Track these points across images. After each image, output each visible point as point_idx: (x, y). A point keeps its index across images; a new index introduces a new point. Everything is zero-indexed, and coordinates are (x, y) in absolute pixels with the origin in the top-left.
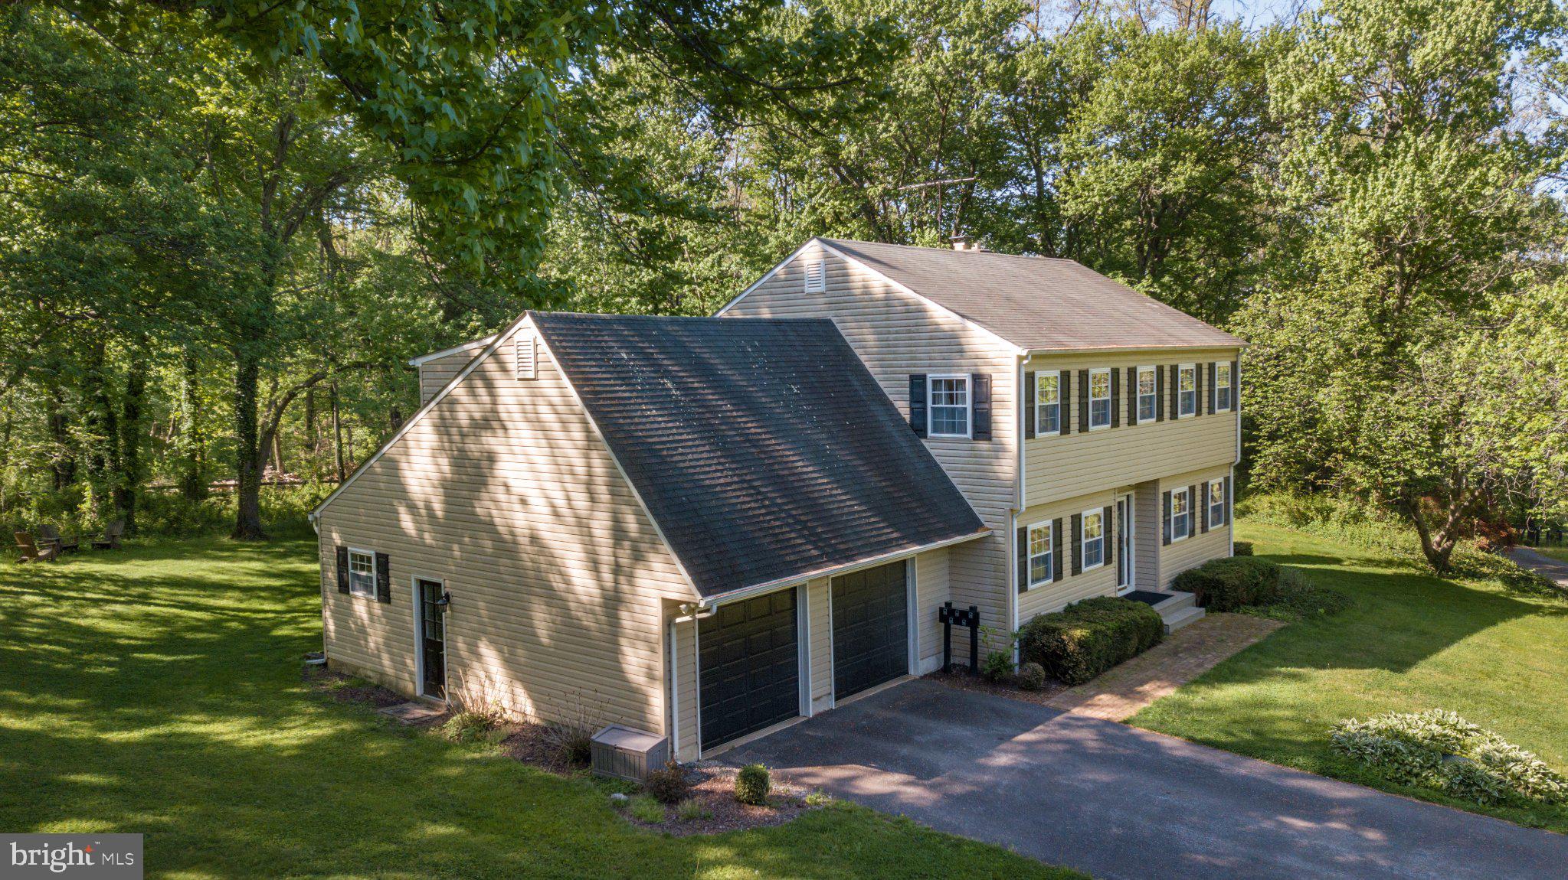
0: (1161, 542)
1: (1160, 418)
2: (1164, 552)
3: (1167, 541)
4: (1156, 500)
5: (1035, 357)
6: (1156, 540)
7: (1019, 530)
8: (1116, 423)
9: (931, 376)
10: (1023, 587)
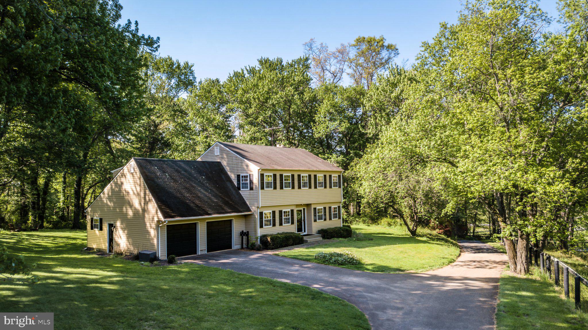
0: (313, 221)
1: (310, 187)
2: (314, 224)
3: (315, 221)
4: (311, 209)
5: (262, 170)
6: (311, 220)
7: (260, 213)
8: (293, 188)
9: (241, 175)
10: (261, 226)
